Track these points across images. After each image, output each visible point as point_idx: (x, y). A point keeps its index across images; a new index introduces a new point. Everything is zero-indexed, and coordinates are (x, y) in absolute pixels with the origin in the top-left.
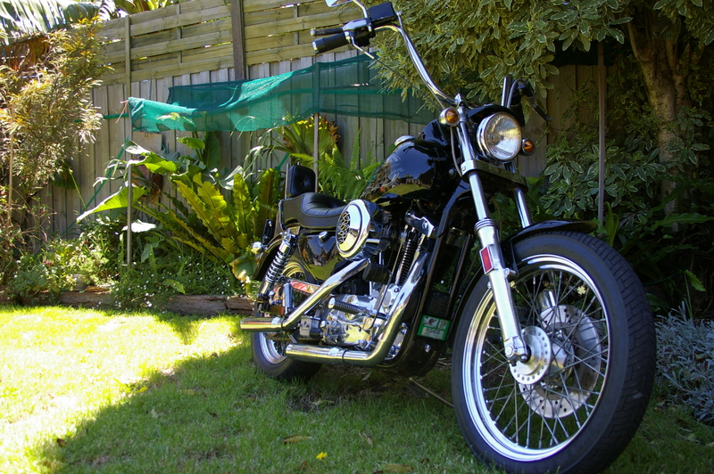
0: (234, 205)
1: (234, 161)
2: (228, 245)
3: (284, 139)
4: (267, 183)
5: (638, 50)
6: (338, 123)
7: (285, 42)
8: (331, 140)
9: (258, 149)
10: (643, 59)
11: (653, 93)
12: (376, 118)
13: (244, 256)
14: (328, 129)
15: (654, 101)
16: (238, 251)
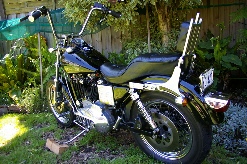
0: (7, 69)
1: (5, 52)
2: (6, 85)
3: (25, 43)
4: (20, 60)
5: (157, 9)
6: (46, 37)
7: (21, 6)
8: (44, 43)
9: (15, 47)
10: (159, 12)
11: (162, 24)
12: (60, 33)
13: (13, 89)
14: (42, 39)
15: (161, 27)
16: (11, 87)
